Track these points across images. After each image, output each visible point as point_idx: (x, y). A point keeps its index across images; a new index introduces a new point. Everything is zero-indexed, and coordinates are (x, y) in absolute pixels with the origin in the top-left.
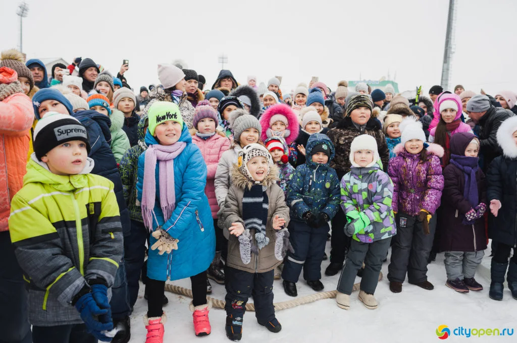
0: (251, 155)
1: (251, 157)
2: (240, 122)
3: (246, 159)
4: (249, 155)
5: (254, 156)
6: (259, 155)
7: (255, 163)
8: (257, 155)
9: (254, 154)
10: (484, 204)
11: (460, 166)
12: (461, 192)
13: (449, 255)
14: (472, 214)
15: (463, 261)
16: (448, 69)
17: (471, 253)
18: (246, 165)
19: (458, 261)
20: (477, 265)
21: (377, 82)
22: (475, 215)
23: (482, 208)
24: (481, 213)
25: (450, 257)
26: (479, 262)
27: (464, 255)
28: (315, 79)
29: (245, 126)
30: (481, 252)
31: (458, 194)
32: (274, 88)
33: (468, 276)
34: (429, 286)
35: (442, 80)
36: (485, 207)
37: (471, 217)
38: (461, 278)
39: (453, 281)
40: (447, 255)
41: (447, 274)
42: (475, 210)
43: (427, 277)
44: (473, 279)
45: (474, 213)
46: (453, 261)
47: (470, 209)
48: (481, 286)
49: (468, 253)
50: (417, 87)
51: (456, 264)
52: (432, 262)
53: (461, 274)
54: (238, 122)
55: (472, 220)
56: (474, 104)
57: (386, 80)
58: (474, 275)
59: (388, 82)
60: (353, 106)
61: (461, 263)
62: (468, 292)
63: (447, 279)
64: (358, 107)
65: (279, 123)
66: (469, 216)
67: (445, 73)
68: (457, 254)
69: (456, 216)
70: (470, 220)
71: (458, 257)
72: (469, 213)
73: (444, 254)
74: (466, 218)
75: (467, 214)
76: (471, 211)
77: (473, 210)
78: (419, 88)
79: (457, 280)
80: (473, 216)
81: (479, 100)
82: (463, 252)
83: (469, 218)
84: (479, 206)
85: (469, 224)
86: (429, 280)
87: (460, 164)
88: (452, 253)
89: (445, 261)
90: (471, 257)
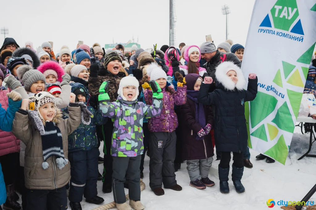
0: (43, 101)
1: (43, 103)
2: (29, 76)
3: (39, 105)
4: (41, 102)
5: (46, 102)
6: (50, 101)
7: (46, 107)
8: (48, 102)
9: (46, 101)
10: (209, 125)
11: (192, 98)
12: (194, 117)
13: (189, 163)
14: (202, 132)
15: (199, 166)
16: (173, 33)
17: (204, 160)
18: (38, 110)
19: (196, 167)
20: (209, 168)
21: (126, 44)
22: (204, 133)
23: (209, 128)
24: (208, 131)
25: (191, 164)
26: (210, 166)
27: (200, 162)
28: (81, 42)
29: (34, 79)
30: (210, 158)
31: (192, 119)
32: (47, 50)
33: (204, 176)
34: (179, 188)
35: (170, 40)
36: (211, 127)
37: (201, 135)
38: (200, 179)
39: (194, 182)
40: (188, 163)
41: (190, 177)
42: (204, 129)
43: (176, 181)
44: (207, 178)
45: (203, 132)
46: (192, 167)
47: (201, 129)
48: (213, 183)
49: (202, 160)
50: (154, 45)
51: (195, 169)
52: (178, 170)
53: (199, 176)
54: (27, 76)
55: (202, 136)
56: (206, 47)
57: (132, 42)
58: (208, 176)
59: (134, 44)
60: (110, 59)
61: (199, 167)
62: (205, 188)
63: (190, 180)
64: (113, 60)
65: (51, 76)
66: (200, 134)
67: (171, 36)
68: (195, 162)
69: (192, 134)
70: (200, 137)
71: (196, 164)
72: (200, 132)
73: (186, 163)
74: (198, 135)
75: (198, 133)
76: (201, 131)
77: (202, 130)
78: (155, 46)
79: (197, 181)
80: (203, 134)
81: (209, 44)
82: (199, 160)
83: (200, 135)
84: (207, 126)
85: (200, 140)
86: (178, 183)
87: (191, 96)
88: (191, 161)
89: (188, 168)
90: (204, 163)
